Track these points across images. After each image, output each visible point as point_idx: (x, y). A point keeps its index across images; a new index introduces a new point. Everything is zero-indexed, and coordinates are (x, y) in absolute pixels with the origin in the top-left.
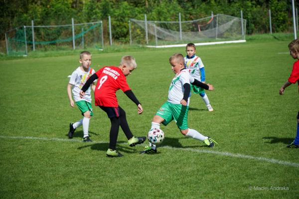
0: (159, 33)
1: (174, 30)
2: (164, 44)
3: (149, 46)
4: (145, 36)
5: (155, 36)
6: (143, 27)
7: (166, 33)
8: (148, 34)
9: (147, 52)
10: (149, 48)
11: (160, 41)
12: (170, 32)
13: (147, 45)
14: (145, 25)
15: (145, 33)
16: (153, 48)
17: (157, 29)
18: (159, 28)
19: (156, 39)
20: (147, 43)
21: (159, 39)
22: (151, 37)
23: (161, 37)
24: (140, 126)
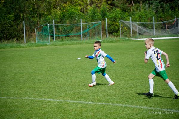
0: (139, 30)
1: (150, 28)
2: (143, 38)
3: (132, 39)
4: (130, 32)
5: (137, 32)
6: (129, 26)
7: (145, 30)
8: (132, 30)
9: (131, 42)
10: (133, 40)
11: (140, 36)
12: (147, 30)
13: (132, 38)
14: (130, 25)
15: (131, 30)
16: (136, 40)
17: (139, 28)
18: (140, 27)
19: (138, 34)
20: (132, 37)
21: (140, 34)
22: (134, 32)
23: (141, 33)
24: (126, 93)
